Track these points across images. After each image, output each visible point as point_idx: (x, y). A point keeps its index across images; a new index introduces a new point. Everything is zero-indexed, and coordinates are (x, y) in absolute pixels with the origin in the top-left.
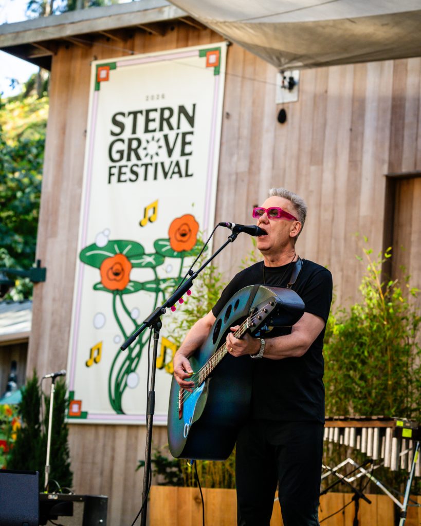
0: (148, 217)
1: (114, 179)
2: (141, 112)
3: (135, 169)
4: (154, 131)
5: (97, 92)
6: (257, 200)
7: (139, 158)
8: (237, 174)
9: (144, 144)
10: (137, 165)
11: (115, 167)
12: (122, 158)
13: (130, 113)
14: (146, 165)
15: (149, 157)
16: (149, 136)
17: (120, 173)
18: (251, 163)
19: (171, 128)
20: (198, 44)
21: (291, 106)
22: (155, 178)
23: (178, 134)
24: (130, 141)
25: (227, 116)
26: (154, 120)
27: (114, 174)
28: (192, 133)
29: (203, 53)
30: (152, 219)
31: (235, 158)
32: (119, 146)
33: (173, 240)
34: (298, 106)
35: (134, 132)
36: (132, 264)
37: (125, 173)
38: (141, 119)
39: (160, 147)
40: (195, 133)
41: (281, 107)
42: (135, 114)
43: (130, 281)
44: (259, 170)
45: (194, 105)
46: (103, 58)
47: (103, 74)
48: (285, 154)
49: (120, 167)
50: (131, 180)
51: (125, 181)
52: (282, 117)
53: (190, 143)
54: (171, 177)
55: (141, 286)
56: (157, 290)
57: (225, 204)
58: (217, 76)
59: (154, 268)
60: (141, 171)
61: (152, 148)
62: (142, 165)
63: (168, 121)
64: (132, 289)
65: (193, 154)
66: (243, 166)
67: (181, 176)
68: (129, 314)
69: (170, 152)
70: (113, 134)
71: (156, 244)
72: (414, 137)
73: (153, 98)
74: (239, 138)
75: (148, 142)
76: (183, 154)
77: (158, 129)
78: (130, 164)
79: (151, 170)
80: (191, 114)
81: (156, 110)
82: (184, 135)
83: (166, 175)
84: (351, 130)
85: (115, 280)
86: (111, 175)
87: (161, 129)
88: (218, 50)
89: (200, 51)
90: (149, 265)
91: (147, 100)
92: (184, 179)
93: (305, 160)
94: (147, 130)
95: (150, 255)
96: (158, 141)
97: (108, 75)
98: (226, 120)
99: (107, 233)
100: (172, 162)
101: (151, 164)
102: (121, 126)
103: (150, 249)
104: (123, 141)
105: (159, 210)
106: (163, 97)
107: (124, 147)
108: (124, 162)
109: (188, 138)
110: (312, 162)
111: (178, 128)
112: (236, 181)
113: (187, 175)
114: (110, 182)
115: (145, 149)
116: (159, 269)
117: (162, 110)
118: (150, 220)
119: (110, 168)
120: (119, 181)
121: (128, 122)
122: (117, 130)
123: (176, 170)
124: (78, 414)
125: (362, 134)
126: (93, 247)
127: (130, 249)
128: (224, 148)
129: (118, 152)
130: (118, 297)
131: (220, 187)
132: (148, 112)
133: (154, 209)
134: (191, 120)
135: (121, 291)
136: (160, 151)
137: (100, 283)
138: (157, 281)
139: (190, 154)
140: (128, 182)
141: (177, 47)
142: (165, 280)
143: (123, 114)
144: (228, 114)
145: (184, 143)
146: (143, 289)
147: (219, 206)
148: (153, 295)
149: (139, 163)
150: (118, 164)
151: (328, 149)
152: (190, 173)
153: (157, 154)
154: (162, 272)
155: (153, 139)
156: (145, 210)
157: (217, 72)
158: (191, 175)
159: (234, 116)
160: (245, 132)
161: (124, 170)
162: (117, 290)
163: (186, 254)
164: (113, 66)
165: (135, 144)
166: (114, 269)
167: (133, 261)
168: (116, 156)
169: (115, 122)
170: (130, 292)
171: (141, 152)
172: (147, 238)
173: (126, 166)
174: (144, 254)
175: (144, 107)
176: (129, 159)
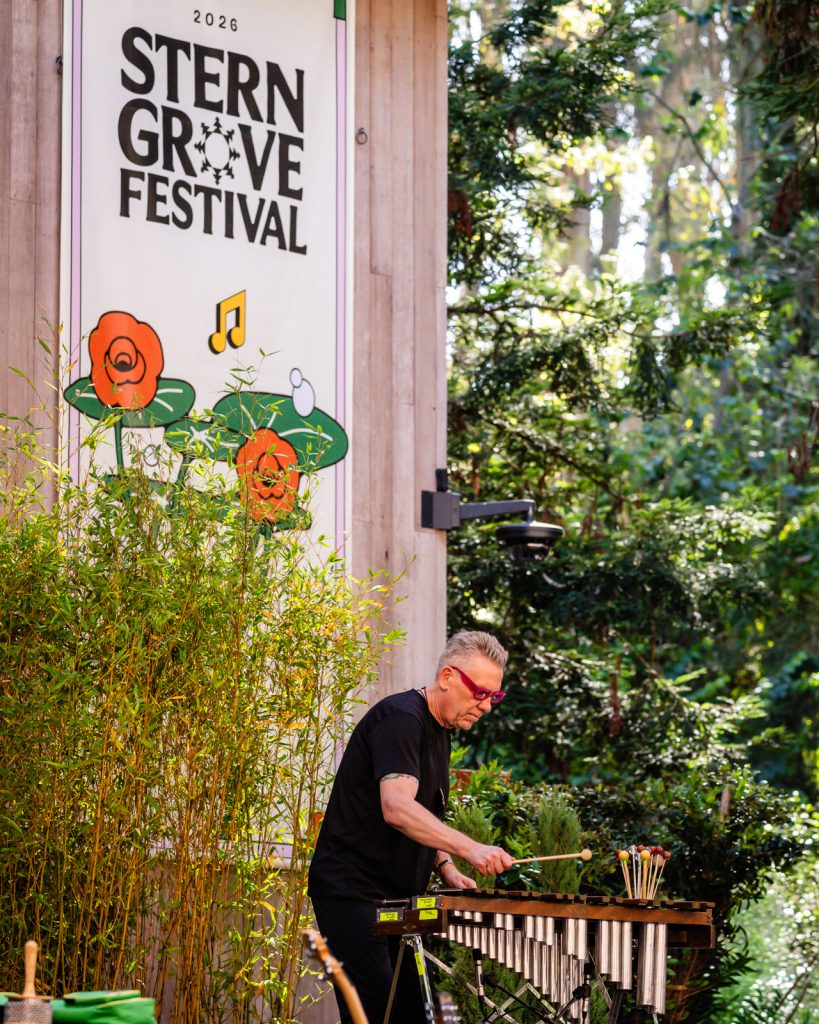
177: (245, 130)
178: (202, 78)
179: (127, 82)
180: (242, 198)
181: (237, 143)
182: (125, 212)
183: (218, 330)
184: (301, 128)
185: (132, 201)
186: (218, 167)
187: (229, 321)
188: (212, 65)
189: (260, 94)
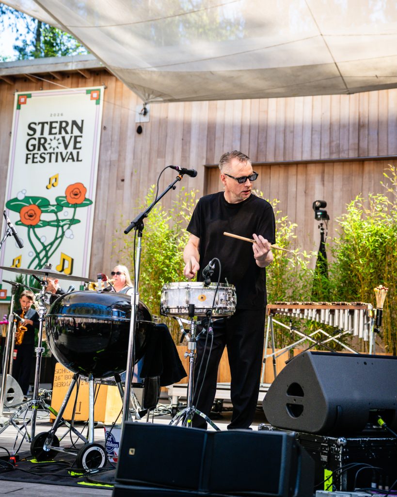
0: (52, 183)
1: (30, 161)
2: (47, 123)
3: (43, 155)
4: (56, 134)
5: (18, 110)
6: (124, 176)
7: (45, 149)
8: (110, 161)
9: (48, 141)
10: (45, 154)
11: (31, 154)
12: (34, 149)
13: (39, 123)
14: (51, 154)
15: (52, 149)
16: (52, 137)
17: (34, 158)
18: (120, 155)
19: (67, 132)
20: (85, 86)
21: (145, 124)
22: (57, 161)
23: (71, 137)
24: (40, 139)
25: (104, 128)
26: (55, 128)
27: (30, 158)
28: (81, 136)
29: (88, 92)
30: (54, 185)
31: (109, 152)
32: (32, 142)
33: (69, 197)
34: (149, 125)
35: (42, 133)
36: (42, 210)
37: (37, 158)
38: (47, 127)
39: (59, 143)
40: (83, 137)
41: (139, 125)
42: (43, 124)
43: (40, 220)
44: (125, 159)
45: (83, 121)
46: (22, 91)
47: (22, 100)
48: (141, 151)
49: (34, 154)
50: (40, 162)
51: (37, 162)
52: (139, 130)
53: (80, 142)
54: (67, 161)
55: (47, 224)
56: (58, 226)
57: (103, 178)
58: (98, 106)
59: (56, 213)
60: (47, 157)
61: (54, 144)
62: (48, 153)
63: (65, 129)
64: (42, 225)
65: (82, 148)
66: (114, 157)
67: (74, 161)
68: (39, 239)
69: (66, 147)
70: (29, 135)
71: (57, 199)
72: (222, 145)
73: (55, 115)
74: (112, 141)
75: (51, 140)
76: (75, 148)
77: (58, 133)
78: (40, 152)
79: (54, 156)
80: (80, 125)
81: (57, 122)
82: (76, 137)
83: (63, 160)
84: (183, 139)
85: (29, 219)
86: (27, 158)
87: (60, 133)
88: (99, 90)
89: (87, 90)
90: (52, 211)
91: (51, 116)
92: (76, 163)
93: (154, 155)
94: (50, 133)
95: (53, 206)
96: (58, 140)
97: (25, 100)
98: (103, 130)
99: (24, 192)
100: (67, 152)
101: (54, 153)
102: (34, 130)
103: (53, 202)
104: (35, 139)
105: (59, 180)
106: (62, 115)
107: (36, 142)
108: (36, 151)
109: (79, 139)
110: (158, 156)
111: (72, 133)
112: (110, 165)
113: (78, 160)
114: (27, 162)
115: (49, 144)
116: (59, 214)
117: (61, 123)
118: (53, 185)
119: (27, 155)
120: (33, 162)
121: (38, 128)
122: (31, 132)
123: (70, 157)
124: (5, 298)
125: (190, 142)
126: (16, 199)
127: (41, 202)
128: (102, 146)
129: (32, 145)
130: (31, 230)
131: (100, 168)
132: (51, 123)
133: (56, 179)
134: (81, 129)
135: (34, 226)
136: (59, 146)
137: (20, 221)
138: (58, 221)
139: (80, 148)
140: (39, 163)
141: (71, 87)
142: (63, 220)
143: (35, 124)
144: (105, 127)
145: (76, 142)
146: (48, 225)
147: (99, 179)
148: (55, 229)
149: (46, 152)
150: (32, 153)
151: (168, 149)
152: (80, 159)
153: (58, 147)
154: (61, 215)
155: (55, 138)
156: (50, 179)
157: (98, 103)
158: (81, 161)
159: (109, 128)
160: (116, 138)
161: (36, 156)
162: (31, 225)
163: (78, 206)
164: (30, 96)
165: (42, 141)
166: (29, 213)
167: (42, 209)
168: (31, 148)
169: (30, 128)
170: (40, 227)
171: (46, 145)
172: (51, 196)
173: (38, 154)
174: (50, 205)
175: (49, 120)
176: (39, 149)
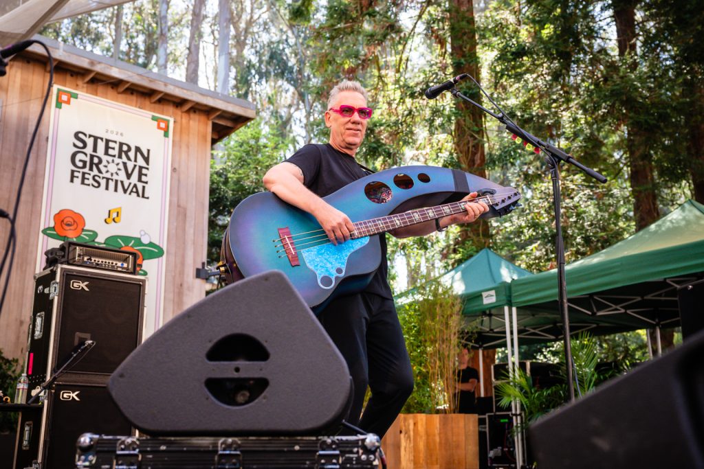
177: (125, 164)
178: (107, 148)
179: (75, 145)
180: (122, 182)
181: (121, 166)
182: (72, 181)
183: (109, 217)
184: (148, 164)
185: (75, 179)
186: (112, 172)
187: (114, 215)
188: (111, 144)
189: (132, 154)
